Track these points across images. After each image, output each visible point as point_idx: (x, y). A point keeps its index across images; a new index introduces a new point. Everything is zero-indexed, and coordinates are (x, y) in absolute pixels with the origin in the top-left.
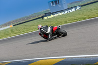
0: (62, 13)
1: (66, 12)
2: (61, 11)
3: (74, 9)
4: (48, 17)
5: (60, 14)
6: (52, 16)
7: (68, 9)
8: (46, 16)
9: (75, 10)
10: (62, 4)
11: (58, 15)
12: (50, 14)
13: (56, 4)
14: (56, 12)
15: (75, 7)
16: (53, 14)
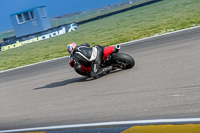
0: (40, 38)
1: (47, 36)
2: (38, 34)
3: (64, 29)
4: (11, 46)
5: (35, 39)
6: (18, 44)
7: (52, 30)
8: (6, 44)
9: (67, 31)
10: (38, 20)
11: (30, 41)
12: (13, 40)
13: (28, 19)
14: (27, 37)
15: (67, 26)
16: (20, 39)
